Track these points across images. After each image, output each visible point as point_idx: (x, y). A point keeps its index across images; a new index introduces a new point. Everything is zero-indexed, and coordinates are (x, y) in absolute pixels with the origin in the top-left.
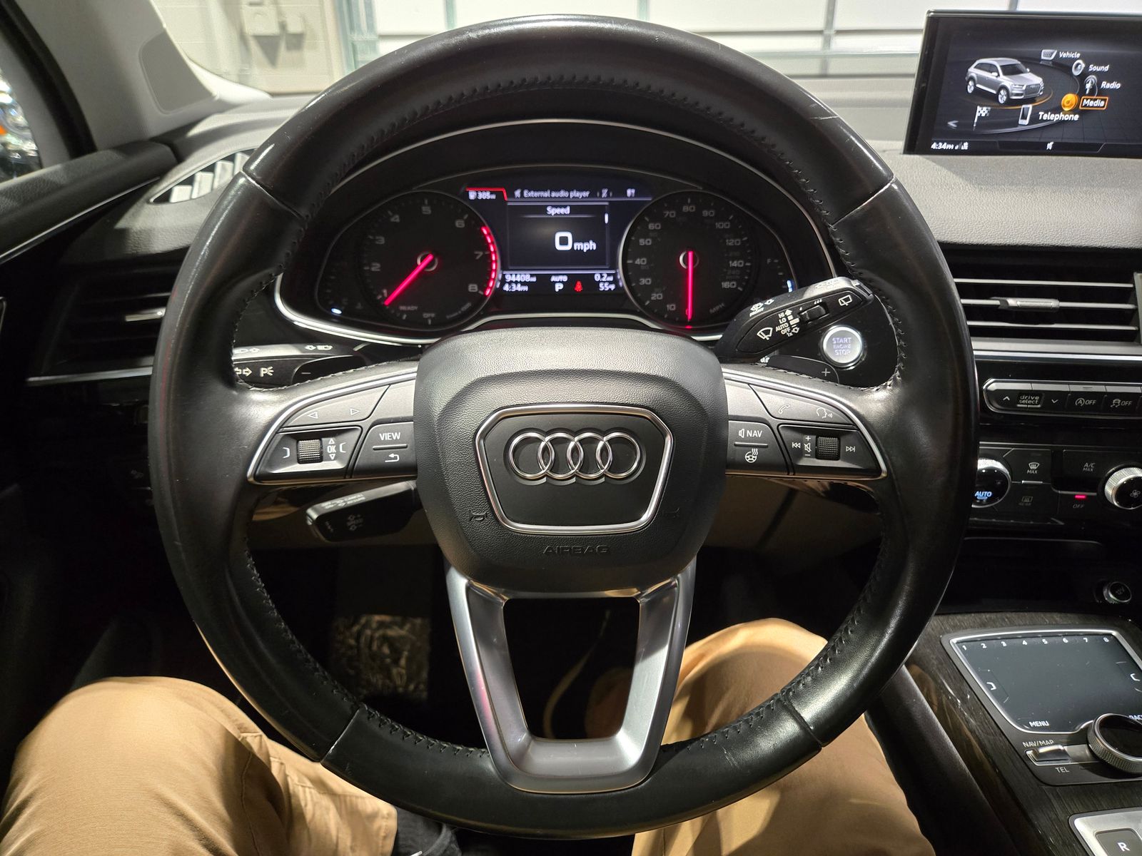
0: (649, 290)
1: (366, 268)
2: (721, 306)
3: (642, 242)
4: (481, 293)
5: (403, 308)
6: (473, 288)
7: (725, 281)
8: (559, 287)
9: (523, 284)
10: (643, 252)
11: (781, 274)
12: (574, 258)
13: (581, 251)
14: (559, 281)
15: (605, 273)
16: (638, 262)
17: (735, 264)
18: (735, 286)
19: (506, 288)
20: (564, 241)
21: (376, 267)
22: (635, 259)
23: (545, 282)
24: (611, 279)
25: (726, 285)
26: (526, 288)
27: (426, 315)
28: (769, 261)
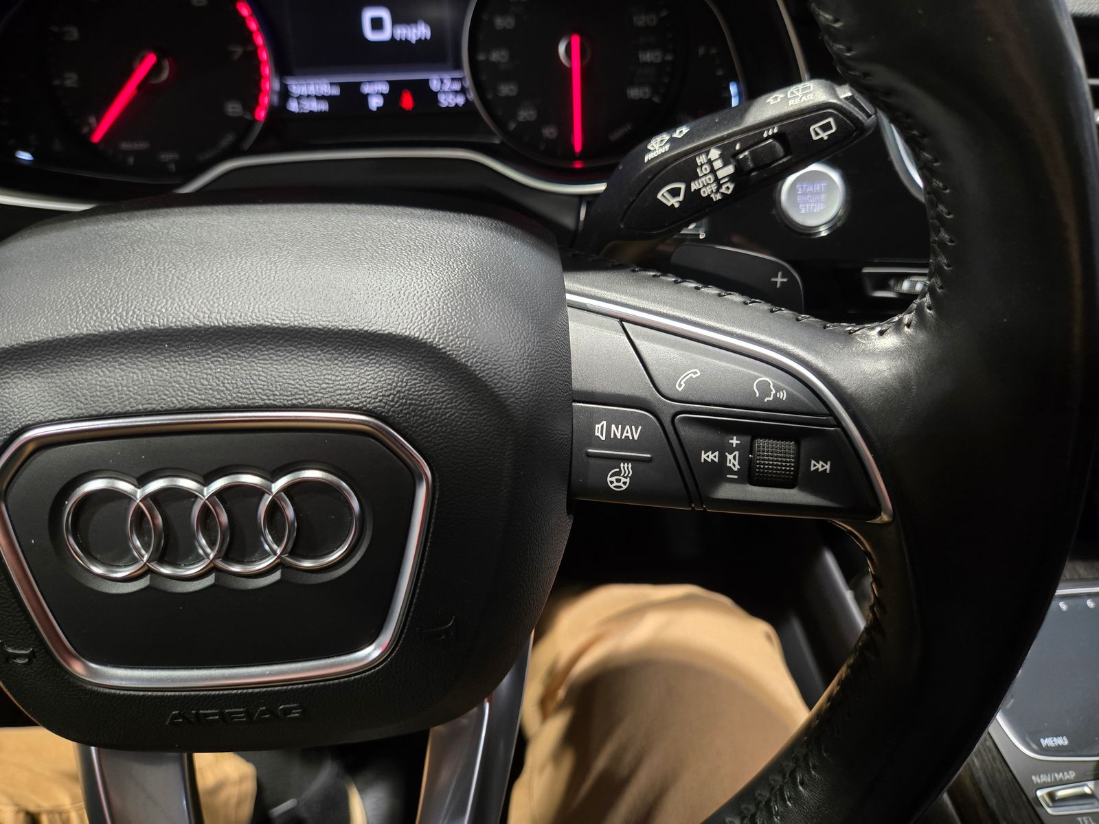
0: (513, 104)
1: (57, 82)
2: (626, 130)
3: (500, 22)
4: (248, 117)
5: (125, 146)
6: (233, 108)
7: (632, 84)
8: (375, 103)
9: (319, 98)
10: (502, 39)
11: (720, 73)
12: (396, 53)
13: (407, 42)
14: (375, 92)
15: (447, 77)
16: (495, 56)
17: (647, 57)
18: (647, 96)
19: (293, 106)
20: (377, 24)
21: (71, 80)
22: (488, 52)
23: (352, 96)
24: (457, 86)
25: (634, 93)
26: (323, 107)
27: (166, 157)
28: (701, 51)
